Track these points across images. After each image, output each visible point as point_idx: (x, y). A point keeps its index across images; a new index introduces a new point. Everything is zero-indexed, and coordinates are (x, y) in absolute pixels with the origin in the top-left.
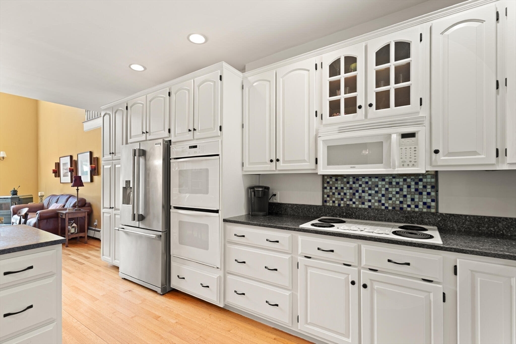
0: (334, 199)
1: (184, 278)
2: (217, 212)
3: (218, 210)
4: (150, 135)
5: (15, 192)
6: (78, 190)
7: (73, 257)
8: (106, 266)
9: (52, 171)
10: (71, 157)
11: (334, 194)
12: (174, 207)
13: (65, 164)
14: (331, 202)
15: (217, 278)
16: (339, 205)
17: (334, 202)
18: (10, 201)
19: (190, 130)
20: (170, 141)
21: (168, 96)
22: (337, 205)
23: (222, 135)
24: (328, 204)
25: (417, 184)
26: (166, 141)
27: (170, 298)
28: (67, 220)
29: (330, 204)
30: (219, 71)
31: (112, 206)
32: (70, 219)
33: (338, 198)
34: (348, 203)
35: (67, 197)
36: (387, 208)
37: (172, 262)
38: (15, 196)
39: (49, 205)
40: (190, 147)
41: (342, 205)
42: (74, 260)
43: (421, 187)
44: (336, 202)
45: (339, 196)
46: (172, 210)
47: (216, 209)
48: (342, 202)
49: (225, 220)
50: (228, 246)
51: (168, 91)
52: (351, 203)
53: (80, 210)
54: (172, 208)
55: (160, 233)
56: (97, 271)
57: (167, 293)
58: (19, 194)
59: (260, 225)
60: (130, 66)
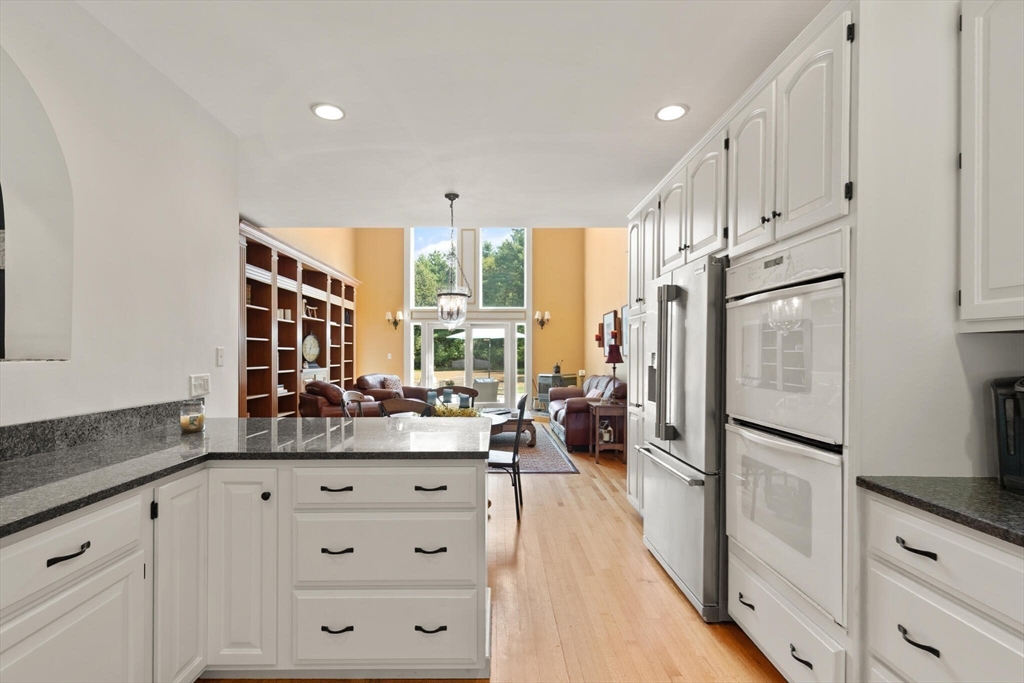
1: (752, 607)
2: (837, 449)
3: (841, 446)
4: (692, 252)
5: (558, 369)
6: (614, 368)
7: (598, 482)
8: (633, 516)
9: (594, 338)
10: (616, 313)
12: (735, 419)
13: (609, 325)
15: (838, 654)
18: (550, 381)
19: (764, 220)
20: (727, 256)
21: (723, 150)
23: (856, 210)
26: (720, 260)
27: (723, 640)
28: (598, 418)
30: (849, 13)
31: (640, 403)
32: (602, 418)
35: (608, 380)
37: (730, 554)
38: (558, 375)
39: (588, 390)
40: (767, 265)
42: (596, 489)
46: (730, 427)
47: (831, 441)
49: (862, 482)
50: (874, 568)
51: (724, 138)
53: (617, 403)
54: (730, 420)
55: (702, 477)
56: (618, 520)
57: (719, 623)
58: (564, 372)
59: (1005, 536)
60: (656, 117)
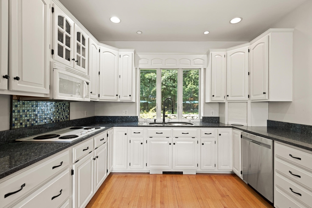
0: (21, 122)
11: (21, 116)
14: (19, 124)
16: (26, 125)
17: (21, 124)
22: (24, 126)
24: (16, 127)
25: (64, 106)
29: (18, 126)
33: (25, 120)
34: (32, 123)
36: (53, 121)
41: (28, 125)
43: (65, 108)
44: (23, 124)
45: (26, 118)
48: (28, 123)
52: (35, 122)
